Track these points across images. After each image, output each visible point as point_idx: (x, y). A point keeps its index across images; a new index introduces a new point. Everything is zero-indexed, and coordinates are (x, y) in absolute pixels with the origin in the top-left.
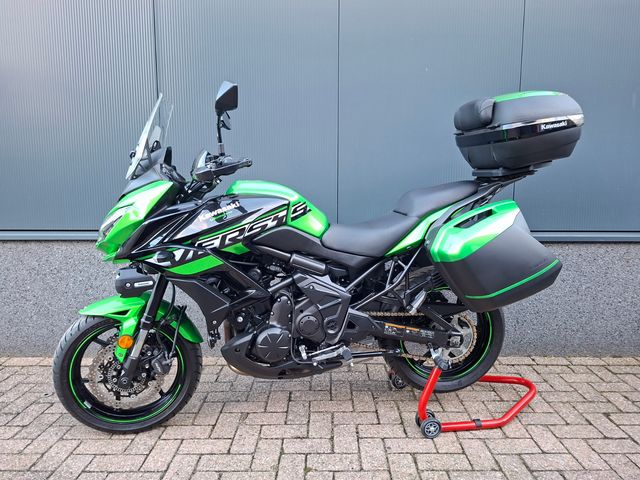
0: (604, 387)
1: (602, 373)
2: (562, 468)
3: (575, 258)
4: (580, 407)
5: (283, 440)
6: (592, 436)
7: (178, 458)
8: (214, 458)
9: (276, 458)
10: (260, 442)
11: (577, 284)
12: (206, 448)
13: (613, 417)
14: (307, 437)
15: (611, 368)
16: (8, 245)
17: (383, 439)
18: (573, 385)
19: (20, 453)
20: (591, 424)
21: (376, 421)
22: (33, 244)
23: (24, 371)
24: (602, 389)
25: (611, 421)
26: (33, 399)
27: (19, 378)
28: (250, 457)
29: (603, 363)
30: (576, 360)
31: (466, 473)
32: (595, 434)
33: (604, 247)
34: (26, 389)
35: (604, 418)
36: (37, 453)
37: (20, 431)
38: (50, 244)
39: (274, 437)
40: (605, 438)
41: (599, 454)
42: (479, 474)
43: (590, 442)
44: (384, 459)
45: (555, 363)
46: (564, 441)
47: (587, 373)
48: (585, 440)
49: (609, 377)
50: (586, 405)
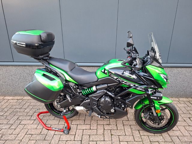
0: (189, 108)
1: (188, 104)
2: (178, 135)
4: (182, 115)
5: (104, 125)
6: (185, 125)
7: (77, 130)
8: (87, 130)
9: (103, 131)
10: (98, 126)
11: (184, 79)
14: (110, 124)
15: (190, 102)
16: (20, 67)
17: (130, 125)
18: (180, 108)
19: (36, 128)
20: (185, 121)
21: (127, 120)
24: (188, 109)
25: (191, 120)
26: (34, 111)
27: (29, 104)
28: (96, 130)
29: (188, 100)
30: (181, 99)
31: (153, 137)
32: (186, 125)
34: (31, 107)
35: (189, 119)
36: (41, 129)
37: (34, 121)
39: (101, 124)
40: (189, 126)
41: (187, 131)
42: (156, 137)
43: (185, 127)
44: (131, 132)
45: (175, 100)
47: (184, 104)
48: (184, 126)
49: (190, 105)
50: (184, 115)
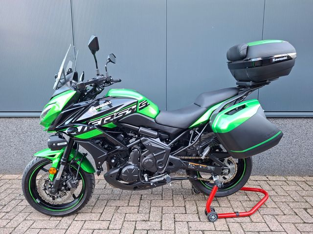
0: (304, 193)
1: (303, 185)
3: (290, 126)
4: (291, 205)
5: (136, 222)
6: (297, 221)
7: (82, 231)
8: (101, 231)
9: (132, 232)
10: (124, 223)
11: (291, 139)
12: (97, 225)
13: (309, 211)
14: (149, 221)
15: (308, 183)
17: (187, 222)
18: (287, 192)
19: (4, 227)
20: (297, 215)
21: (184, 212)
22: (13, 119)
23: (10, 182)
25: (308, 213)
26: (13, 197)
27: (8, 186)
28: (119, 231)
29: (304, 180)
30: (290, 178)
32: (299, 221)
33: (306, 120)
34: (11, 192)
35: (304, 211)
36: (12, 227)
37: (5, 215)
38: (22, 119)
39: (132, 220)
40: (304, 223)
41: (301, 232)
43: (297, 225)
44: (188, 233)
45: (279, 179)
46: (283, 224)
47: (295, 185)
48: (294, 224)
49: (307, 187)
50: (295, 204)
